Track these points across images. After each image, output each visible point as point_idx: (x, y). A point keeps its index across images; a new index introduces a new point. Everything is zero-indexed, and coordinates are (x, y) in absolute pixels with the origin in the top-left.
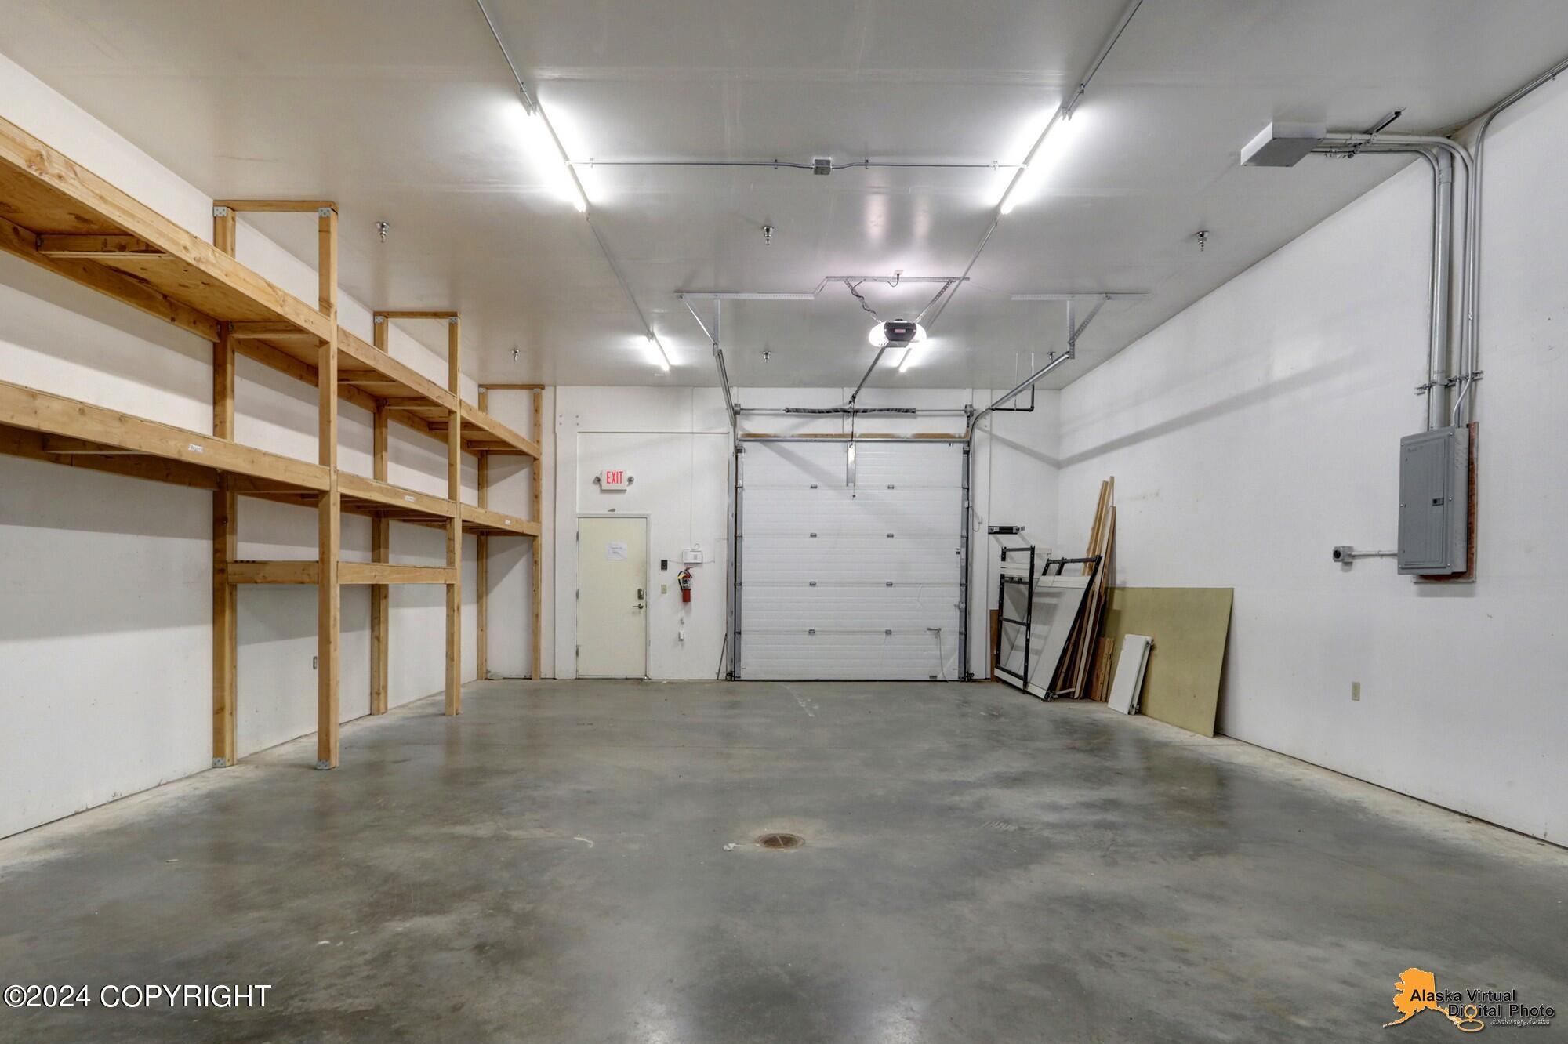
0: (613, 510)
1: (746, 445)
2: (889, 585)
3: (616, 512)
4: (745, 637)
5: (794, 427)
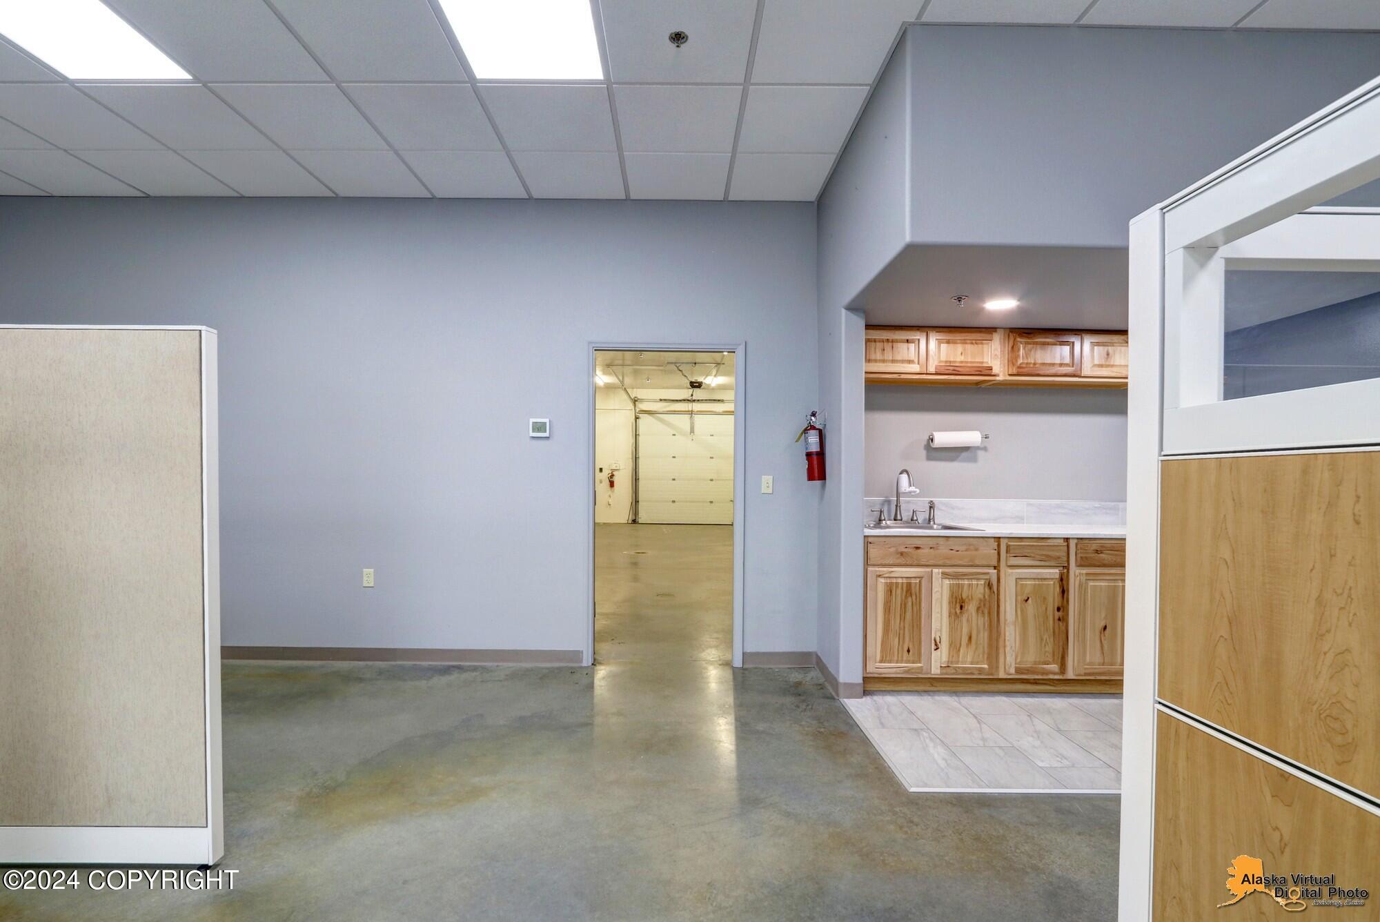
1: (640, 415)
2: (712, 480)
4: (641, 504)
5: (665, 407)
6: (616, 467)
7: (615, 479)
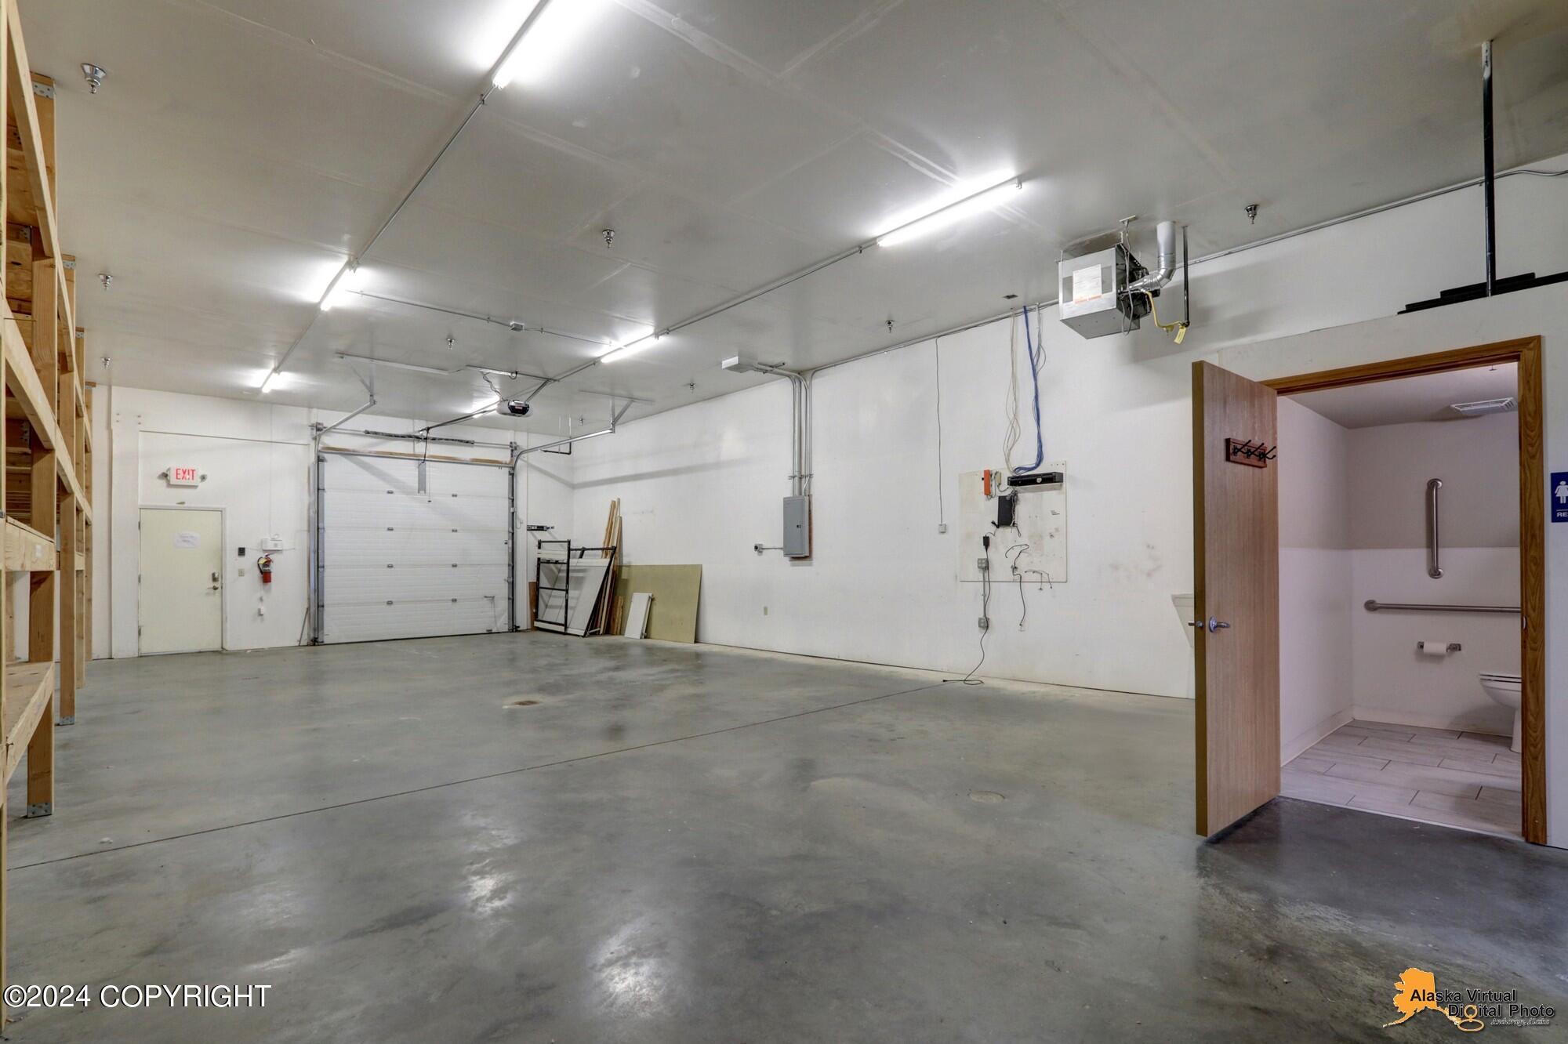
0: (183, 503)
1: (326, 456)
2: (455, 566)
3: (185, 505)
4: (327, 610)
5: (372, 445)
6: (276, 545)
7: (274, 568)
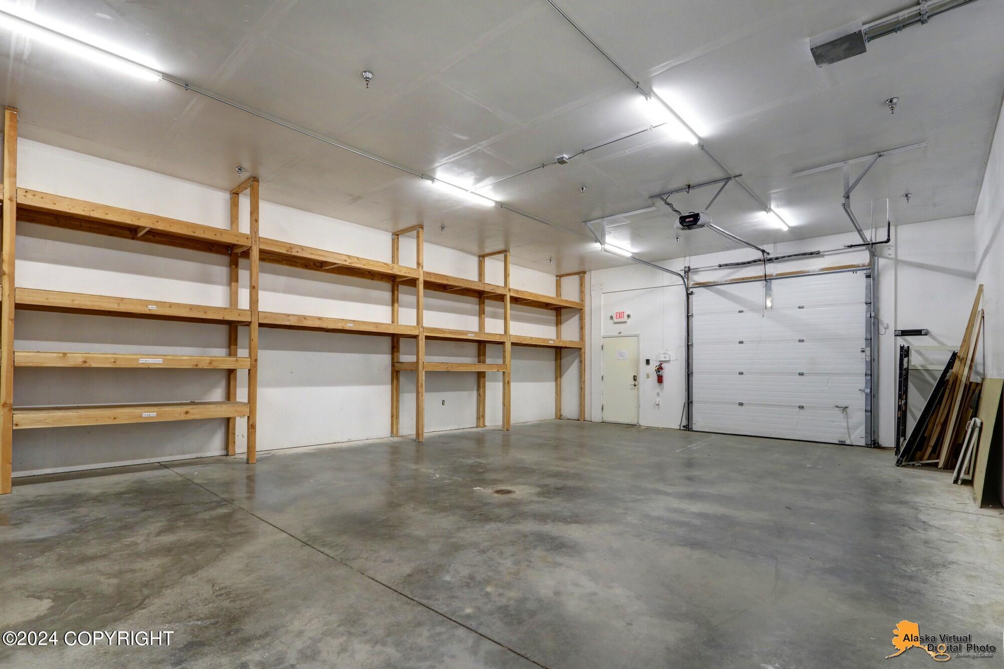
0: (620, 333)
1: (694, 290)
2: (801, 374)
3: (622, 334)
4: (695, 405)
6: (665, 357)
7: (666, 373)
